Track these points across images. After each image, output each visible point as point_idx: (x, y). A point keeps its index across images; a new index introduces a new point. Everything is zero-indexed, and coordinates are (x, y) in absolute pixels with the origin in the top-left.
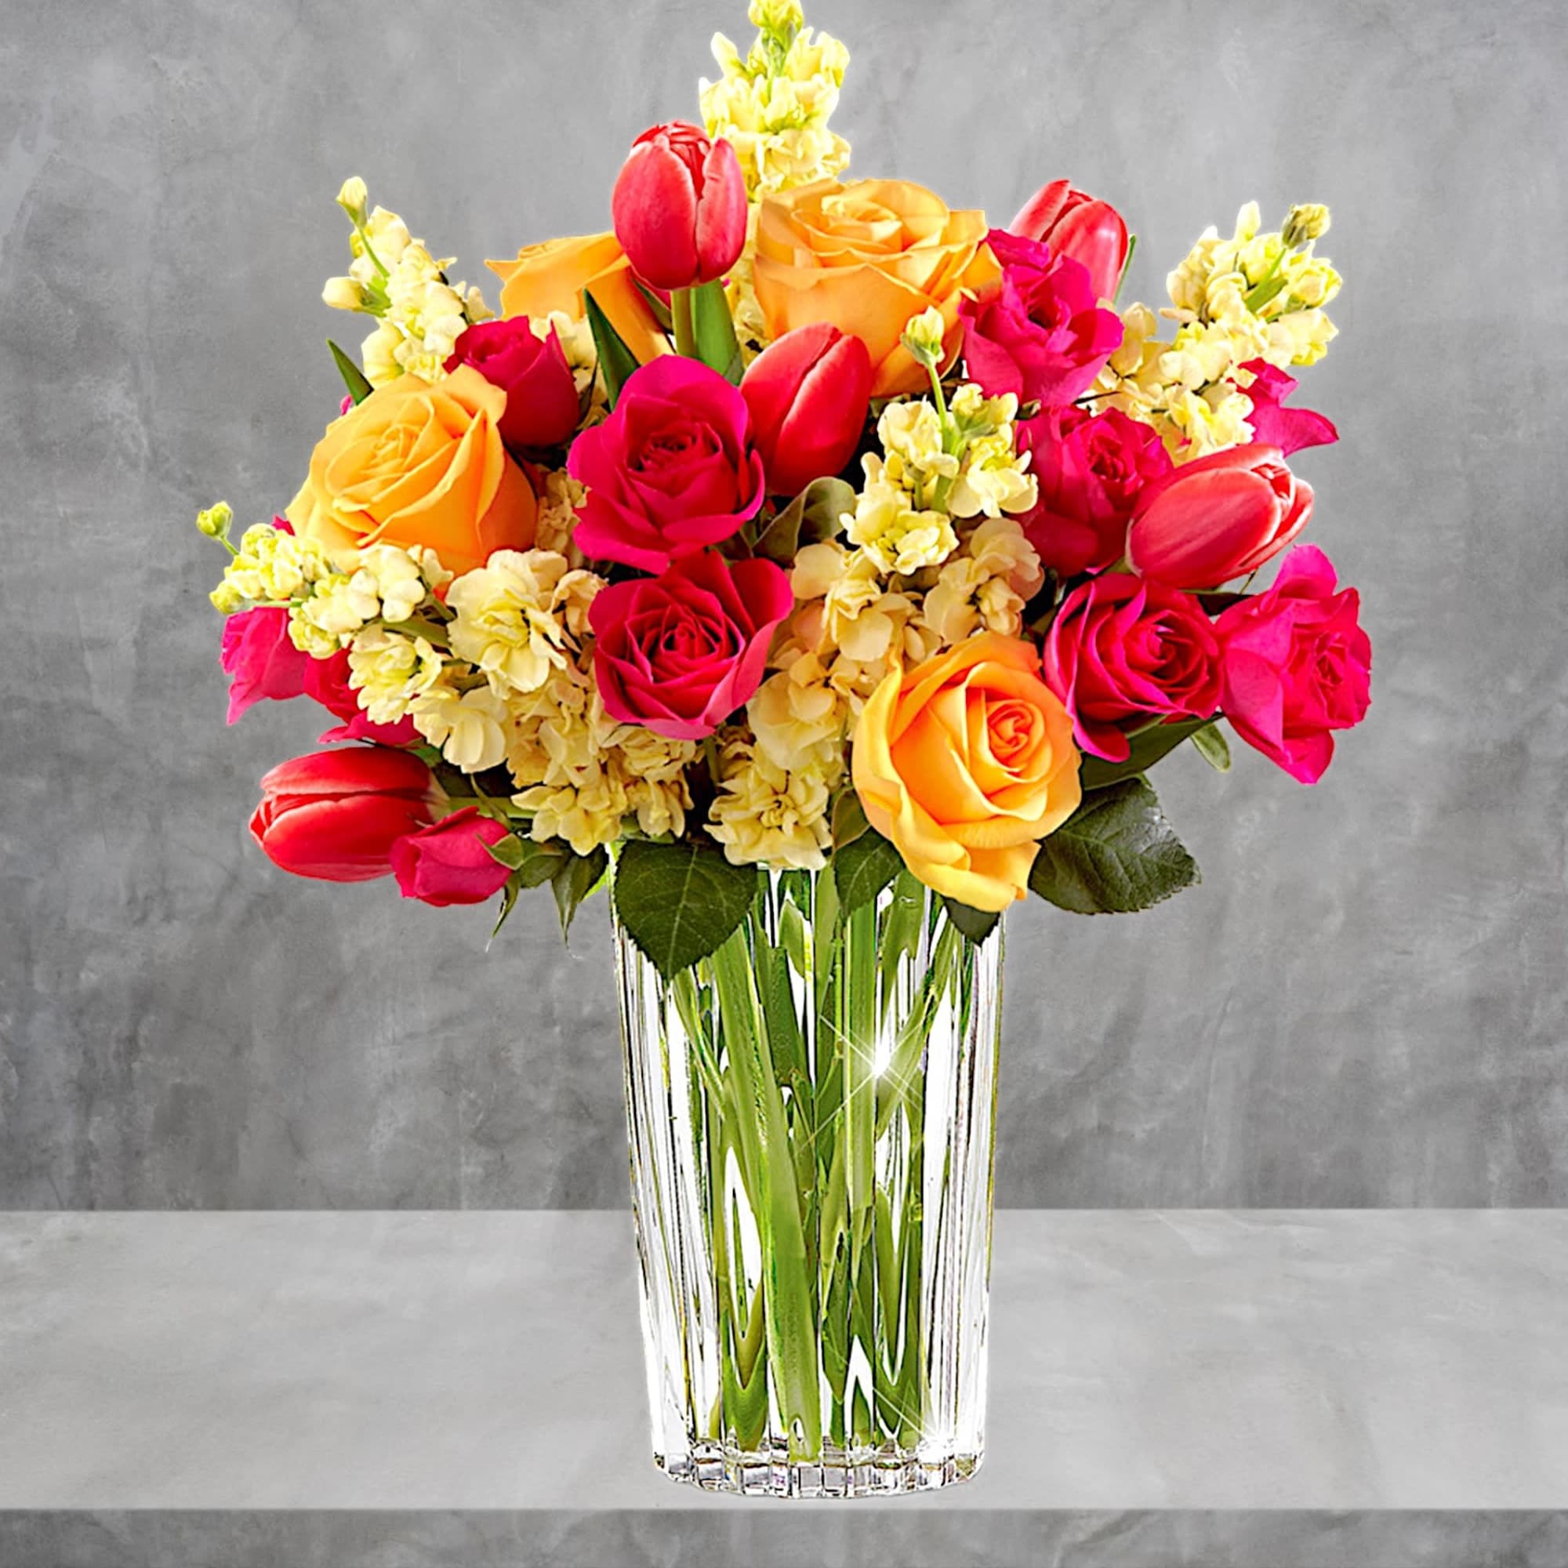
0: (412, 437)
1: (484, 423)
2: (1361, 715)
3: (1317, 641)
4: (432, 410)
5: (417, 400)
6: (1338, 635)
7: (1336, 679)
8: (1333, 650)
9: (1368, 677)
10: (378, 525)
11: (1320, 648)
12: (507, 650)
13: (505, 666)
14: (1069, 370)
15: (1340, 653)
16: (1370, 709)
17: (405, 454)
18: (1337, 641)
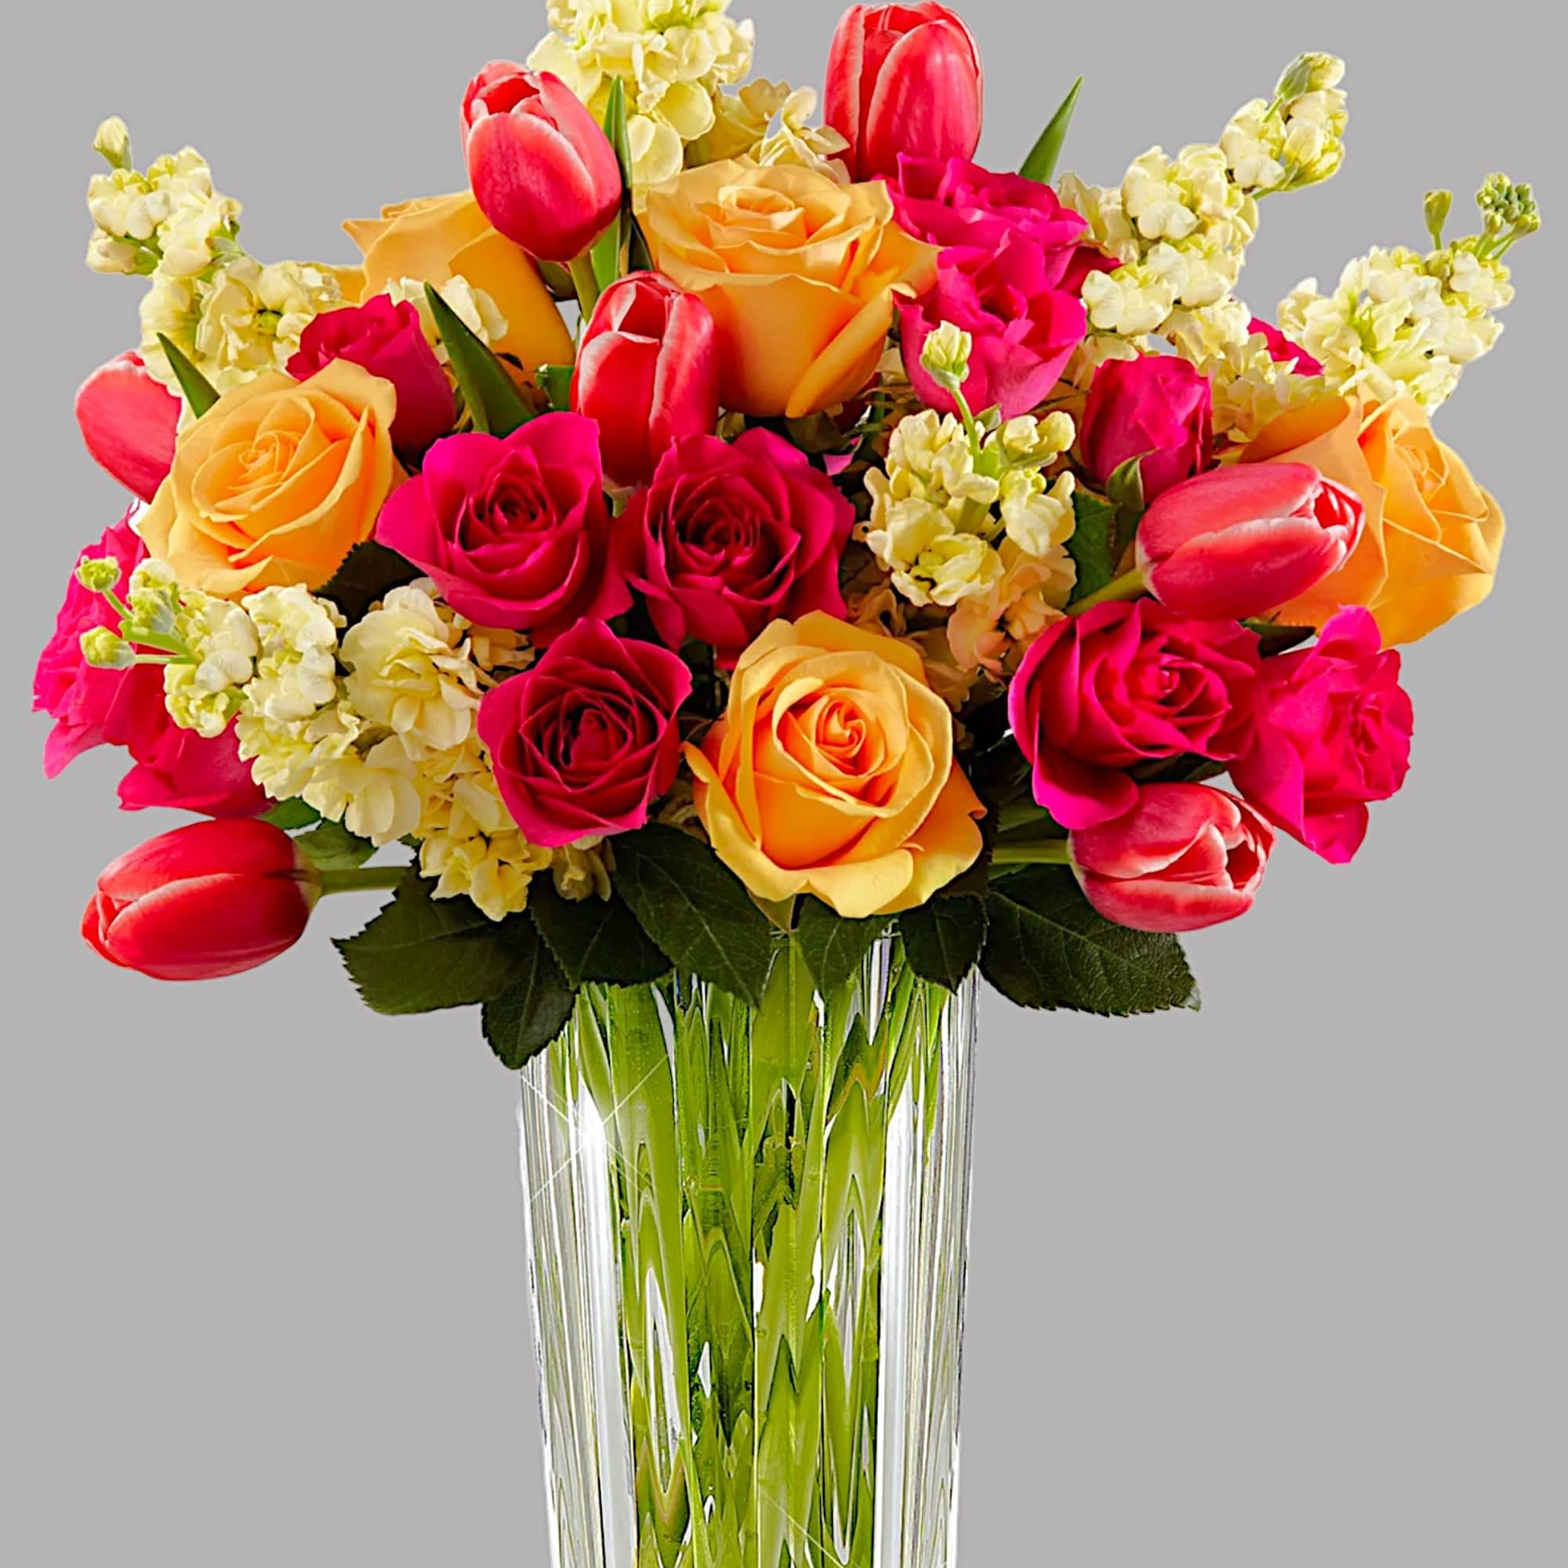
0: (289, 446)
1: (372, 427)
2: (1399, 784)
3: (1351, 705)
4: (312, 415)
5: (291, 402)
6: (1373, 697)
7: (1370, 746)
8: (1368, 712)
9: (1408, 744)
10: (255, 540)
11: (1356, 711)
12: (418, 706)
13: (420, 723)
14: (1033, 367)
15: (1375, 715)
16: (1408, 774)
17: (282, 468)
18: (1372, 703)
